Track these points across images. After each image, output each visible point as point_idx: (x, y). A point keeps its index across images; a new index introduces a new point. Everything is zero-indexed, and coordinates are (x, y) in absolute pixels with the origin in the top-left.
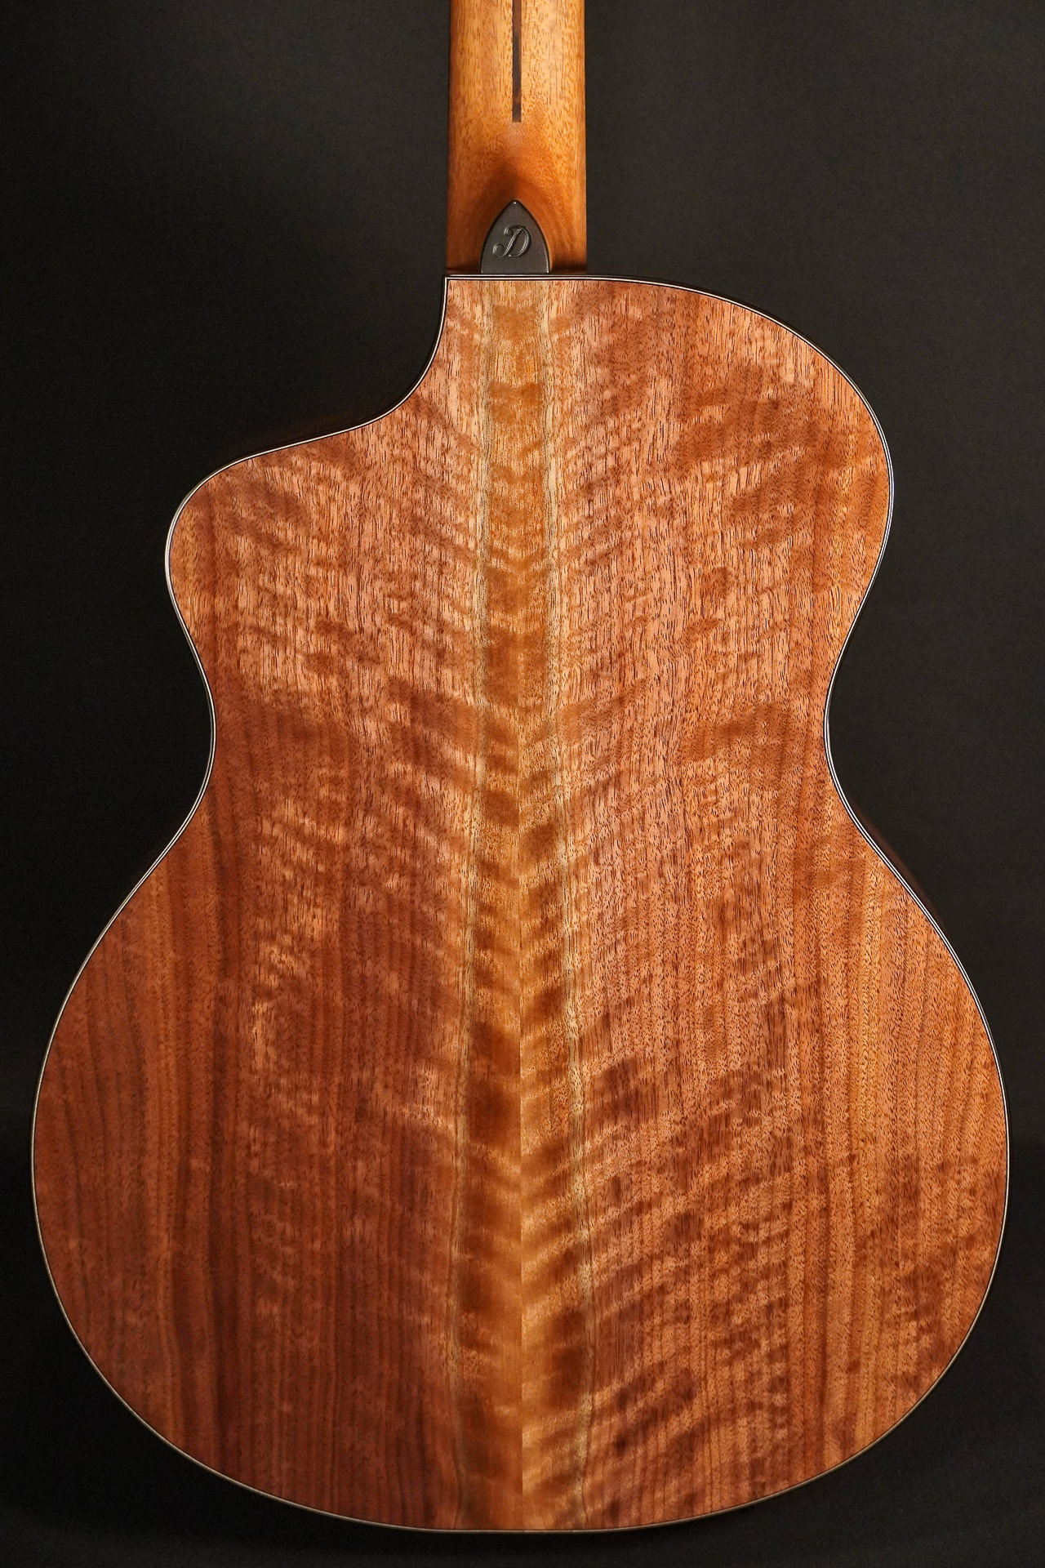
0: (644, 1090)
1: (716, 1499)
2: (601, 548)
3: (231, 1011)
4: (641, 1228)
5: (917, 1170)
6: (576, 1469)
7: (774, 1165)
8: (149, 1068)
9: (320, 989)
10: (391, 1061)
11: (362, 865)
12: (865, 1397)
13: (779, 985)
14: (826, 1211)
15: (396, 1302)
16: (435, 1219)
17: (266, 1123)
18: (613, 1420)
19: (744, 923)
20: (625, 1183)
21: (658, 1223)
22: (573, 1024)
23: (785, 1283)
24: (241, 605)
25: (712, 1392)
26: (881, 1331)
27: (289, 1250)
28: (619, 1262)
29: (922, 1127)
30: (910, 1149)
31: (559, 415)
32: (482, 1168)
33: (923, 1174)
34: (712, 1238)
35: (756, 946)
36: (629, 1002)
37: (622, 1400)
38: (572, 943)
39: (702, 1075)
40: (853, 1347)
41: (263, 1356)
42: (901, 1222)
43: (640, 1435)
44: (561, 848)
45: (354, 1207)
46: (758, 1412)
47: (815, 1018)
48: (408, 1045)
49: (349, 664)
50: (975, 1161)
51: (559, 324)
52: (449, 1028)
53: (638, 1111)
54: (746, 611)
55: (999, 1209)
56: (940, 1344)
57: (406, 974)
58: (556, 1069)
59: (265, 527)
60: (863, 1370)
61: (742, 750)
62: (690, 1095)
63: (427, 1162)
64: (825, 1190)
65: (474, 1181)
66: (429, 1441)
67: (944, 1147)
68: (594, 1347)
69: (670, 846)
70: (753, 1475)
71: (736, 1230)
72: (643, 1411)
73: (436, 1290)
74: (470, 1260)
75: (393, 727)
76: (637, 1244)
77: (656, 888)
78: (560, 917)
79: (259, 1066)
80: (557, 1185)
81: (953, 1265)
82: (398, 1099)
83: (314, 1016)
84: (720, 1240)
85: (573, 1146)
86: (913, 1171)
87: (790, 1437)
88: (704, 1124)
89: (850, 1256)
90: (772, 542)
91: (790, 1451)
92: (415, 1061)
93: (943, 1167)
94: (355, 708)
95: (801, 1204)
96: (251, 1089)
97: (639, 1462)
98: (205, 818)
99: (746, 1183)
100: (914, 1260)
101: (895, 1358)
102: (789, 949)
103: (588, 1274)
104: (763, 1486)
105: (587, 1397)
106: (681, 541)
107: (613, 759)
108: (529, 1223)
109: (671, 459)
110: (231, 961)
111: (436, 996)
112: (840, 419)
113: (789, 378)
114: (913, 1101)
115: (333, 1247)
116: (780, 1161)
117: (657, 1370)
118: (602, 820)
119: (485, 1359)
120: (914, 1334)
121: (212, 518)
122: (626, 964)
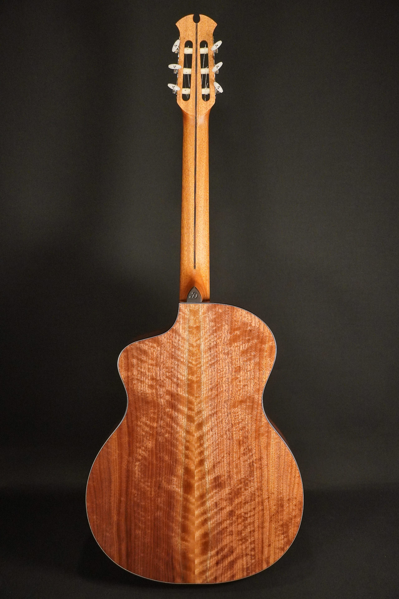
0: (222, 482)
1: (239, 576)
2: (213, 362)
3: (131, 465)
4: (222, 514)
5: (283, 501)
6: (207, 569)
7: (251, 499)
8: (113, 477)
9: (150, 459)
10: (166, 476)
11: (160, 432)
12: (272, 552)
13: (252, 458)
14: (263, 510)
15: (167, 530)
16: (176, 511)
17: (138, 490)
18: (215, 558)
19: (244, 445)
20: (218, 503)
21: (225, 512)
22: (207, 467)
23: (254, 526)
24: (134, 374)
25: (238, 551)
26: (275, 537)
27: (143, 519)
28: (217, 521)
29: (284, 491)
30: (282, 496)
31: (204, 333)
32: (186, 500)
33: (284, 501)
34: (237, 516)
35: (247, 450)
36: (219, 462)
37: (217, 553)
38: (206, 449)
39: (235, 478)
40: (269, 541)
41: (137, 542)
42: (280, 512)
43: (222, 561)
44: (204, 428)
45: (158, 508)
46: (248, 556)
47: (260, 466)
48: (170, 472)
49: (158, 387)
50: (296, 498)
51: (204, 313)
52: (179, 468)
53: (221, 487)
54: (244, 376)
55: (301, 509)
56: (289, 540)
57: (170, 455)
58: (203, 477)
59: (139, 357)
60: (271, 546)
61: (244, 406)
62: (233, 483)
63: (174, 498)
64: (263, 505)
65: (185, 503)
66: (174, 562)
67: (289, 495)
68: (211, 541)
69: (228, 427)
70: (247, 571)
71: (243, 514)
72: (222, 556)
73: (176, 528)
74: (184, 521)
75: (167, 401)
76: (221, 517)
77: (225, 437)
78: (204, 443)
79: (137, 477)
80: (203, 504)
81: (291, 522)
82: (167, 484)
83: (149, 465)
84: (239, 516)
85: (207, 495)
86: (282, 501)
87: (255, 562)
88: (236, 490)
89: (268, 520)
90: (250, 360)
91: (255, 565)
92: (171, 475)
93: (289, 500)
94: (159, 397)
95: (257, 508)
96: (135, 482)
97: (221, 568)
98: (126, 421)
99: (245, 503)
100: (283, 521)
101: (279, 543)
102: (254, 450)
103: (210, 524)
104: (249, 573)
105: (209, 552)
106: (230, 360)
107: (216, 408)
108: (197, 512)
109: (228, 342)
110: (131, 453)
111: (176, 461)
112: (265, 334)
113: (253, 325)
114: (282, 485)
115: (153, 518)
116: (253, 498)
117: (225, 546)
118: (213, 421)
119: (187, 544)
120: (283, 538)
121: (128, 355)
122: (218, 454)
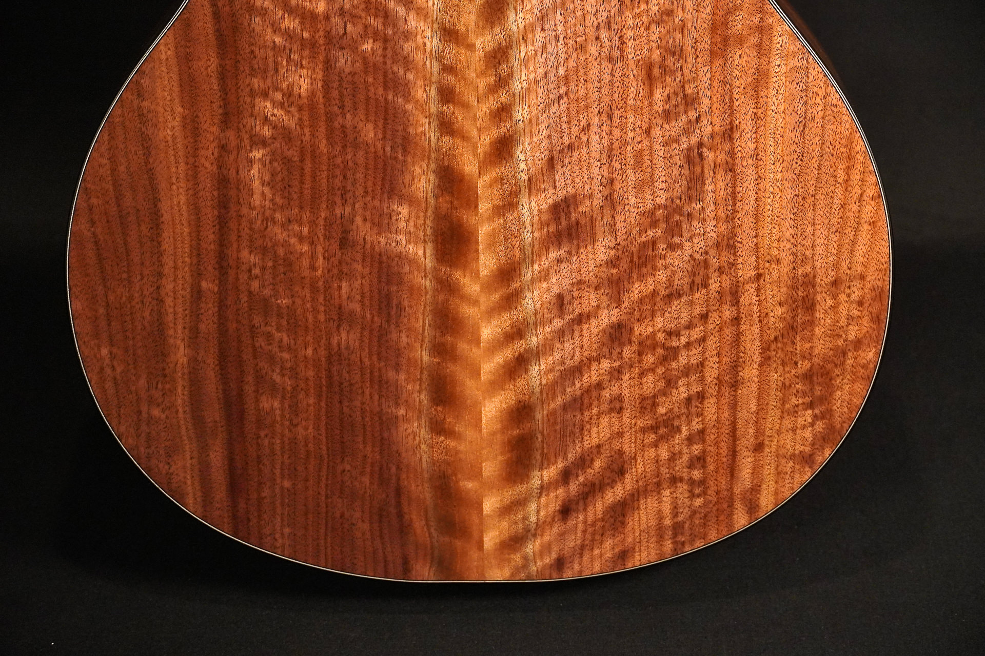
0: (583, 221)
1: (644, 555)
3: (232, 158)
4: (581, 336)
5: (814, 286)
6: (528, 531)
7: (693, 282)
8: (164, 206)
9: (307, 138)
10: (369, 198)
11: (341, 32)
12: (768, 472)
13: (698, 132)
14: (736, 320)
15: (376, 397)
16: (409, 329)
17: (264, 250)
18: (558, 492)
19: (668, 79)
20: (567, 298)
21: (595, 331)
22: (523, 166)
23: (702, 379)
25: (641, 468)
26: (782, 418)
27: (286, 356)
28: (563, 363)
29: (819, 250)
30: (808, 269)
32: (447, 287)
33: (818, 289)
34: (641, 343)
35: (679, 99)
36: (571, 147)
37: (566, 476)
38: (522, 97)
39: (633, 208)
40: (759, 432)
41: (266, 441)
42: (800, 329)
43: (581, 504)
44: (512, 16)
45: (340, 319)
46: (679, 485)
47: (729, 159)
48: (383, 185)
50: (862, 277)
52: (418, 170)
53: (578, 238)
55: (882, 317)
56: (831, 428)
57: (380, 125)
58: (508, 205)
60: (767, 450)
62: (622, 225)
63: (400, 283)
64: (736, 303)
65: (441, 297)
66: (406, 509)
67: (837, 266)
68: (542, 433)
69: (605, 14)
70: (675, 535)
71: (661, 336)
72: (584, 485)
73: (410, 387)
74: (438, 363)
76: (578, 349)
77: (593, 50)
78: (510, 75)
79: (257, 203)
80: (511, 300)
81: (843, 363)
82: (375, 230)
83: (302, 161)
84: (646, 345)
85: (524, 268)
86: (810, 287)
87: (705, 505)
88: (634, 249)
89: (756, 357)
91: (705, 516)
92: (389, 198)
93: (835, 283)
95: (716, 314)
96: (251, 222)
97: (581, 526)
99: (669, 298)
100: (810, 360)
101: (794, 440)
102: (707, 101)
103: (537, 373)
104: (683, 544)
105: (537, 473)
108: (487, 332)
110: (231, 115)
111: (406, 143)
114: (810, 228)
115: (322, 352)
116: (698, 280)
117: (595, 451)
119: (452, 443)
120: (810, 420)
122: (568, 115)
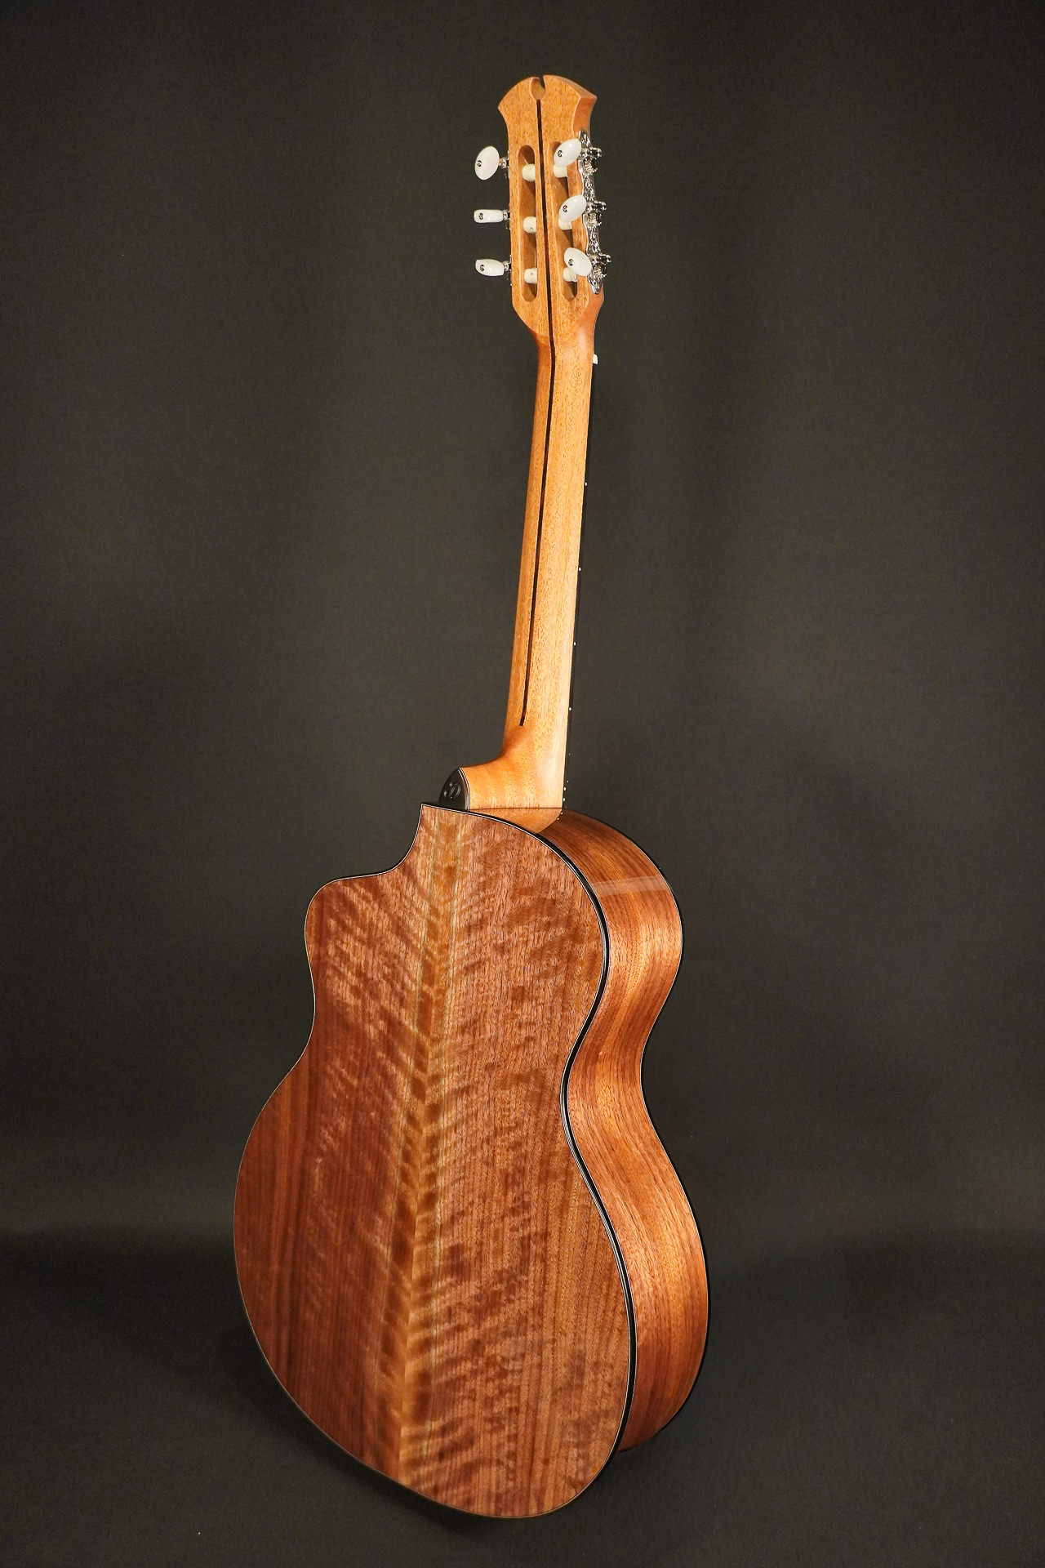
0: (465, 1264)
1: (480, 1506)
2: (472, 961)
3: (308, 1164)
4: (459, 1339)
5: (584, 1361)
6: (422, 1459)
7: (519, 1329)
8: (277, 1175)
9: (342, 1159)
10: (365, 1207)
11: (363, 1100)
12: (550, 1481)
13: (529, 1228)
14: (540, 1366)
15: (358, 1334)
16: (376, 1298)
17: (316, 1220)
18: (439, 1440)
19: (516, 1188)
20: (453, 1311)
21: (465, 1340)
23: (518, 1399)
24: (330, 953)
25: (481, 1445)
26: (561, 1447)
27: (320, 1289)
28: (447, 1353)
29: (589, 1337)
30: (582, 1348)
31: (460, 886)
32: (396, 1278)
33: (587, 1364)
34: (488, 1358)
35: (520, 1202)
36: (463, 1213)
37: (443, 1431)
38: (441, 1172)
39: (490, 1267)
40: (547, 1451)
41: (306, 1339)
42: (574, 1388)
43: (450, 1454)
44: (441, 1120)
45: (345, 1277)
46: (501, 1466)
47: (544, 1253)
49: (366, 995)
50: (612, 1367)
51: (465, 838)
52: (389, 1199)
53: (462, 1274)
54: (531, 1014)
58: (429, 1238)
59: (342, 916)
60: (551, 1466)
61: (523, 1089)
62: (485, 1275)
63: (375, 1267)
64: (540, 1354)
65: (393, 1284)
66: (364, 1414)
67: (598, 1352)
68: (434, 1396)
69: (487, 1134)
70: (497, 1501)
71: (499, 1359)
72: (451, 1442)
73: (373, 1335)
74: (388, 1326)
75: (380, 1032)
76: (456, 1349)
77: (479, 1154)
78: (438, 1155)
79: (316, 1190)
80: (426, 1300)
81: (597, 1424)
82: (367, 1228)
83: (338, 1172)
84: (491, 1362)
85: (434, 1282)
86: (582, 1360)
87: (515, 1487)
88: (489, 1294)
90: (546, 978)
91: (514, 1496)
92: (375, 1211)
93: (596, 1364)
94: (367, 1018)
95: (529, 1357)
96: (313, 1200)
97: (446, 1470)
98: (307, 1056)
99: (505, 1334)
100: (579, 1412)
101: (566, 1466)
102: (535, 1209)
103: (435, 1353)
104: (500, 1509)
105: (430, 1422)
106: (506, 967)
107: (467, 1077)
108: (413, 1316)
109: (506, 921)
110: (310, 1133)
111: (385, 1179)
112: (582, 916)
113: (561, 888)
114: (585, 1319)
115: (336, 1295)
116: (521, 1328)
117: (460, 1421)
118: (460, 1109)
119: (389, 1381)
120: (576, 1456)
121: (323, 907)
122: (463, 1192)
